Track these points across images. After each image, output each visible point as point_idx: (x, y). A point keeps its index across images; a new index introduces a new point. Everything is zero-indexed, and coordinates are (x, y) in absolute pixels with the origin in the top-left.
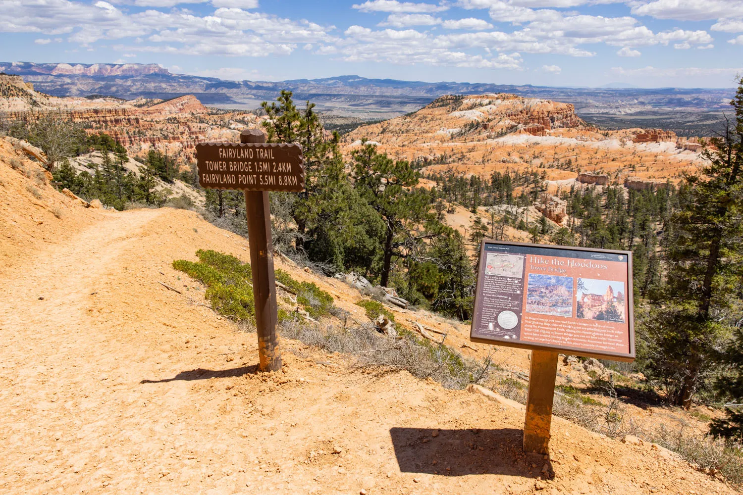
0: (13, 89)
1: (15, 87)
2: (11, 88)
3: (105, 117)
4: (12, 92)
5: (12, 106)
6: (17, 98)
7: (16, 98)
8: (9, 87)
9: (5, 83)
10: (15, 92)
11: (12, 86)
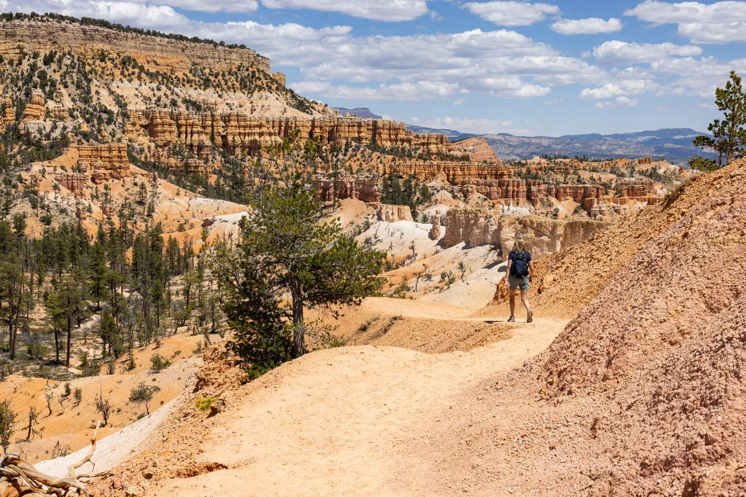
0: (261, 76)
1: (265, 75)
2: (257, 75)
3: (428, 144)
4: (259, 83)
5: (258, 109)
6: (269, 94)
7: (267, 93)
8: (253, 72)
9: (246, 64)
10: (265, 81)
11: (258, 71)
